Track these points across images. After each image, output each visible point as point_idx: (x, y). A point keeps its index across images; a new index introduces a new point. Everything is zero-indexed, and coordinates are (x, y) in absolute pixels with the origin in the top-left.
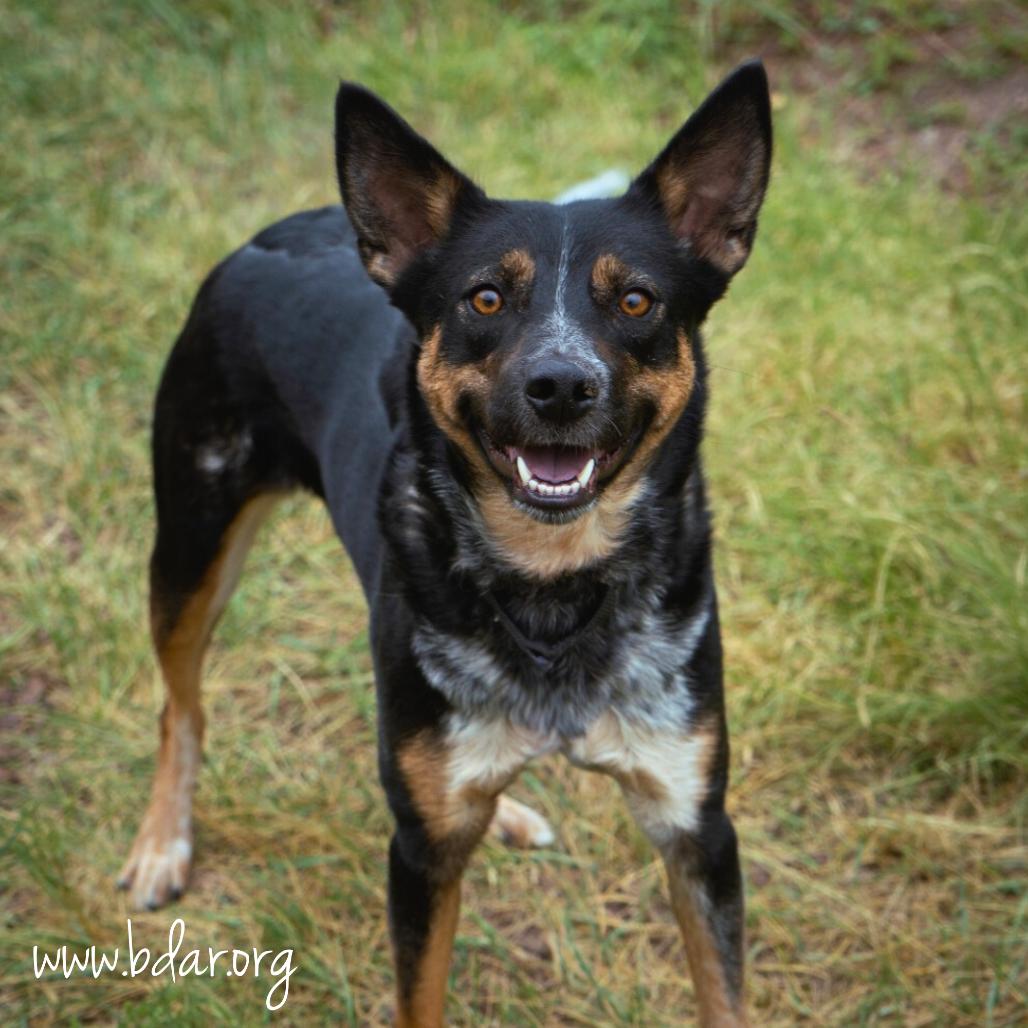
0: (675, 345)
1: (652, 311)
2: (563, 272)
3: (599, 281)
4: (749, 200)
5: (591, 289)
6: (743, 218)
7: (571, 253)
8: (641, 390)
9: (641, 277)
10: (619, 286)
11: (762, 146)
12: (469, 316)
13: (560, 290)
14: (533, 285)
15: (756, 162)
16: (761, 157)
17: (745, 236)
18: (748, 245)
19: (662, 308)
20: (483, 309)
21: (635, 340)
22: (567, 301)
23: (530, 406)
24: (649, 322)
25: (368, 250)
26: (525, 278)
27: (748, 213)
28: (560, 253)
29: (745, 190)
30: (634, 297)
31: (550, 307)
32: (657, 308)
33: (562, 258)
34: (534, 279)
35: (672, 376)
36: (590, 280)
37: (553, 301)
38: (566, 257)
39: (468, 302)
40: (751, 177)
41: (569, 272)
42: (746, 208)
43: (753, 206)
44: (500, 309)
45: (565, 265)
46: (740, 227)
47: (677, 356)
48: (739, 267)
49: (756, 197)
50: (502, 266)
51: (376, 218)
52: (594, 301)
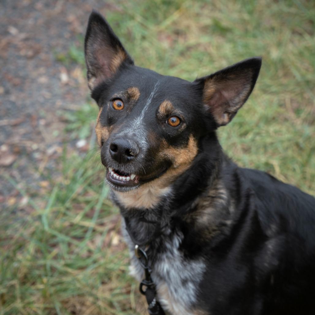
0: (188, 140)
1: (179, 126)
2: (149, 101)
3: (162, 110)
4: (236, 104)
5: (157, 111)
6: (232, 109)
7: (155, 94)
8: (165, 155)
9: (178, 112)
10: (169, 114)
11: (250, 88)
12: (110, 109)
13: (146, 108)
14: (137, 103)
15: (245, 93)
16: (247, 92)
17: (230, 115)
18: (230, 119)
19: (185, 125)
20: (116, 108)
21: (169, 135)
22: (145, 114)
23: (110, 153)
24: (177, 130)
25: (90, 75)
26: (134, 98)
27: (235, 108)
28: (150, 93)
29: (237, 100)
30: (174, 119)
31: (139, 114)
32: (182, 125)
33: (151, 96)
34: (138, 100)
35: (182, 151)
36: (158, 108)
37: (141, 112)
38: (153, 96)
39: (111, 103)
40: (241, 96)
41: (152, 102)
42: (235, 106)
43: (238, 107)
44: (122, 109)
45: (151, 99)
46: (230, 112)
47: (187, 144)
48: (224, 124)
49: (240, 104)
50: (127, 92)
51: (96, 64)
52: (157, 117)
